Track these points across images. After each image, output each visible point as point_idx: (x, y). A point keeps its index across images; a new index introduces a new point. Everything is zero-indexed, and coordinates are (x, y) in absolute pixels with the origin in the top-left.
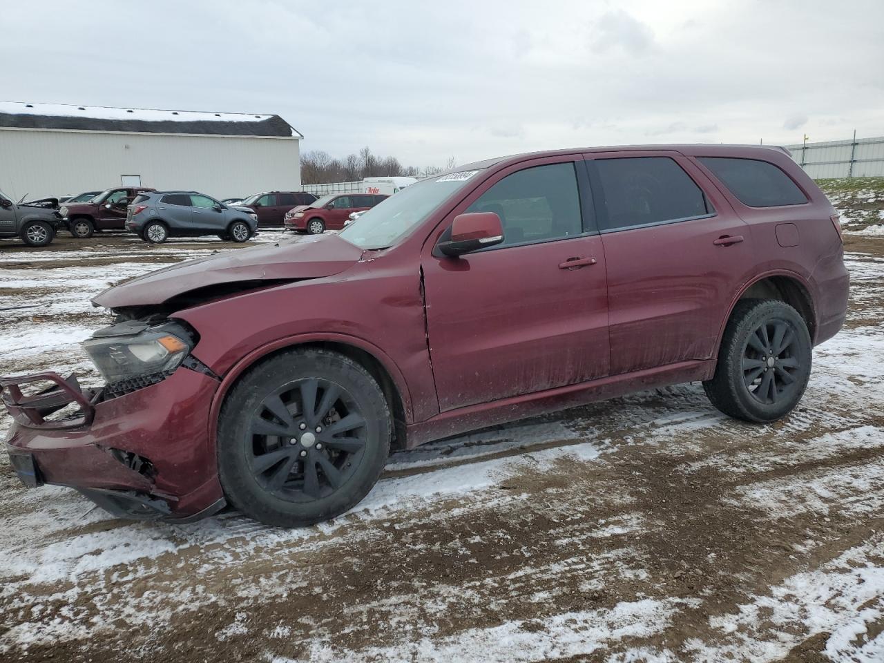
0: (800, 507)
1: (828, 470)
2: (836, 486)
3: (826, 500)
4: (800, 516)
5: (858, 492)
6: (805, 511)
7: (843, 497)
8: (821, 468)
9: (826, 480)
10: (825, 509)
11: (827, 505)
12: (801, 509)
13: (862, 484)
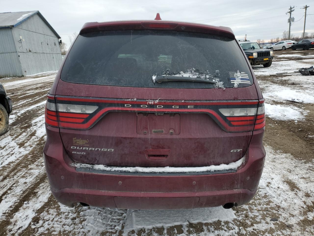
0: (37, 164)
1: (36, 181)
2: (30, 175)
3: (31, 169)
4: (35, 161)
5: (23, 177)
6: (35, 163)
7: (26, 173)
8: (39, 181)
9: (34, 176)
10: (30, 167)
11: (30, 168)
12: (36, 163)
13: (22, 180)
